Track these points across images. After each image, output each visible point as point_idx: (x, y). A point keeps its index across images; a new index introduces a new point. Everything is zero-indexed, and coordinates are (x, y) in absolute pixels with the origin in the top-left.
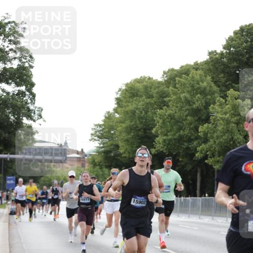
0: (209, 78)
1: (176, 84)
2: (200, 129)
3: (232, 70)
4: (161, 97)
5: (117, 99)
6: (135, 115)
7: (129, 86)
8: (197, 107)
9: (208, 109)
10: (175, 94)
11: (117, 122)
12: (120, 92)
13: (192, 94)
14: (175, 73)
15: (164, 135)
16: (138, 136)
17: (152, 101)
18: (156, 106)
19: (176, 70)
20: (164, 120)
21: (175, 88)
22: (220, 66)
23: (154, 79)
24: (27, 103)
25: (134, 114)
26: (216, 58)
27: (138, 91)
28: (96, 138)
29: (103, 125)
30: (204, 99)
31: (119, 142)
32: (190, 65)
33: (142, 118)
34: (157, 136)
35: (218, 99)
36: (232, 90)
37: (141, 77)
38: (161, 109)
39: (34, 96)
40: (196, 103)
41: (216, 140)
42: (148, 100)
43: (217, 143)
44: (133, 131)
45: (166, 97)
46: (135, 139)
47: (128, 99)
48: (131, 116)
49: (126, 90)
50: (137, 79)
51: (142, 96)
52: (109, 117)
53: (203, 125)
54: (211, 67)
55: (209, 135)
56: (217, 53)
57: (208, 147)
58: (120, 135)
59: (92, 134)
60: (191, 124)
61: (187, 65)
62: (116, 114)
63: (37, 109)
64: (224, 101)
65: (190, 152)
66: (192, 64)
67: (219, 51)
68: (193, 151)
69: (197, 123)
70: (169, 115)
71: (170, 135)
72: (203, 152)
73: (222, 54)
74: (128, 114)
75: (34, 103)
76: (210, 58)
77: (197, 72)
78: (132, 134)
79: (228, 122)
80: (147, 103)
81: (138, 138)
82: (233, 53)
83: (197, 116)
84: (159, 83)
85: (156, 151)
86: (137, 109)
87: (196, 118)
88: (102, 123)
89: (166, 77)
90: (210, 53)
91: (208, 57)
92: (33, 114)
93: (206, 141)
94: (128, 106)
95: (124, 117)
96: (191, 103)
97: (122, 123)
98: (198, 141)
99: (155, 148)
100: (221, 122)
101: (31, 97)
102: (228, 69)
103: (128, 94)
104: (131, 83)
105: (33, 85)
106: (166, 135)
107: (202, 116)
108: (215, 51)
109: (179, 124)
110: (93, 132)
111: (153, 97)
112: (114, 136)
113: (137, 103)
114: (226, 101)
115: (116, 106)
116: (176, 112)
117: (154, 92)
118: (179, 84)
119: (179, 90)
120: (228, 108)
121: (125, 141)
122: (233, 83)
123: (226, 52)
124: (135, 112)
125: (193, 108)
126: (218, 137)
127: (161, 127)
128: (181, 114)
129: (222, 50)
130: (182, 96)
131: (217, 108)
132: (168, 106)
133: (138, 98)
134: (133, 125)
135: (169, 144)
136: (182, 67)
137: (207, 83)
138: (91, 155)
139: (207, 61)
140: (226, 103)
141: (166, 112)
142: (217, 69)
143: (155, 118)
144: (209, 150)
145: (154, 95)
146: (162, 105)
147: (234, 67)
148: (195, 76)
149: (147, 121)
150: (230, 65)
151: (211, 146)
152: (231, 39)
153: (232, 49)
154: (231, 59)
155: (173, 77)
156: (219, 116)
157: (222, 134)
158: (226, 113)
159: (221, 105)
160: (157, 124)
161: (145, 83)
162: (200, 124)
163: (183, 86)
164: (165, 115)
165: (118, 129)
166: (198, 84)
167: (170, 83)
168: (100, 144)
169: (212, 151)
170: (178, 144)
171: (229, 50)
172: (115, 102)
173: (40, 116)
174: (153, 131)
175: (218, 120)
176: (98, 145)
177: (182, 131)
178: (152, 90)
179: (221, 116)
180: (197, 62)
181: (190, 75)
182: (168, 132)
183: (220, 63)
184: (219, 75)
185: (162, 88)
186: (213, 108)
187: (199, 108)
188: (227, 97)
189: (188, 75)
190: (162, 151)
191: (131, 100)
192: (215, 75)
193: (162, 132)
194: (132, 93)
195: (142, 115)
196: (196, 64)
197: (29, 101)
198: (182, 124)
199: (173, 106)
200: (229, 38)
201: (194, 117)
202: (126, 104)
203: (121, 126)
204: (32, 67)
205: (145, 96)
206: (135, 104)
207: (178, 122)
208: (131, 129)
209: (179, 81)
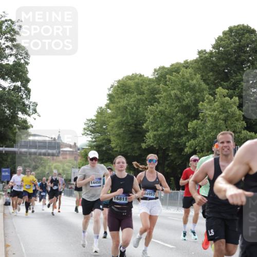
0: (198, 76)
1: (166, 82)
2: (189, 125)
3: (221, 69)
4: (152, 94)
5: (109, 95)
6: (127, 111)
7: (121, 82)
8: (187, 104)
9: (198, 106)
10: (165, 91)
11: (109, 117)
12: (112, 89)
13: (182, 91)
14: (166, 70)
15: (155, 131)
16: (129, 131)
17: (144, 98)
18: (147, 102)
19: (166, 68)
20: (154, 116)
21: (166, 85)
22: (210, 64)
23: (145, 76)
24: (22, 98)
25: (125, 110)
26: (205, 57)
27: (130, 87)
28: (89, 132)
29: (95, 120)
30: (194, 96)
31: (111, 136)
32: (180, 64)
33: (133, 114)
34: (148, 132)
35: (207, 96)
36: (220, 88)
37: (133, 74)
38: (152, 105)
39: (29, 91)
40: (186, 100)
41: (205, 136)
42: (139, 97)
43: (205, 139)
44: (124, 126)
45: (156, 94)
46: (126, 134)
47: (120, 96)
48: (123, 112)
49: (118, 87)
50: (129, 76)
51: (134, 93)
52: (101, 112)
53: (192, 122)
54: (201, 66)
55: (198, 131)
56: (207, 52)
57: (197, 142)
58: (112, 130)
59: (84, 129)
60: (181, 120)
61: (178, 63)
62: (108, 110)
63: (32, 104)
64: (212, 98)
65: (180, 147)
66: (182, 62)
67: (208, 51)
68: (182, 146)
69: (186, 119)
70: (160, 111)
71: (160, 130)
72: (192, 147)
73: (211, 53)
74: (119, 110)
75: (29, 98)
76: (200, 57)
77: (187, 70)
78: (124, 129)
79: (216, 119)
80: (138, 100)
81: (129, 133)
82: (222, 52)
83: (187, 112)
84: (150, 80)
85: (146, 145)
86: (128, 105)
87: (186, 115)
88: (94, 118)
89: (157, 74)
90: (200, 53)
91: (198, 56)
92: (28, 109)
93: (195, 136)
94: (119, 102)
95: (116, 113)
96: (181, 100)
97: (114, 118)
98: (188, 136)
99: (146, 143)
100: (210, 118)
101: (26, 92)
102: (217, 68)
103: (119, 90)
104: (122, 79)
105: (28, 81)
106: (156, 130)
107: (192, 112)
108: (205, 50)
109: (169, 120)
110: (85, 126)
111: (144, 94)
112: (106, 131)
113: (128, 99)
114: (215, 98)
115: (108, 102)
116: (166, 109)
117: (145, 89)
118: (169, 81)
119: (169, 87)
120: (217, 105)
121: (117, 136)
122: (222, 81)
123: (215, 52)
124: (127, 108)
125: (183, 105)
126: (206, 133)
127: (152, 122)
128: (172, 111)
129: (211, 49)
130: (172, 92)
131: (206, 105)
132: (159, 103)
133: (130, 94)
134: (124, 121)
135: (159, 139)
136: (172, 65)
137: (197, 80)
138: (83, 149)
139: (197, 59)
140: (214, 100)
141: (157, 108)
142: (206, 67)
143: (146, 114)
144: (198, 146)
145: (146, 92)
146: (153, 101)
147: (223, 66)
148: (185, 74)
149: (138, 116)
150: (218, 64)
151: (200, 142)
152: (220, 39)
153: (221, 49)
154: (220, 58)
155: (164, 75)
156: (208, 112)
157: (210, 130)
158: (214, 110)
159: (210, 102)
160: (148, 120)
161: (136, 80)
162: (189, 120)
163: (173, 84)
164: (156, 111)
165: (110, 124)
166: (188, 82)
167: (160, 80)
168: (92, 139)
169: (200, 146)
170: (167, 140)
171: (218, 49)
172: (107, 99)
173: (35, 111)
174: (144, 126)
175: (207, 117)
176: (90, 139)
177: (172, 127)
178: (144, 87)
179: (209, 113)
180: (187, 60)
181: (180, 73)
182: (158, 127)
183: (209, 62)
184: (208, 73)
185: (153, 85)
186: (202, 105)
187: (189, 105)
188: (216, 94)
189: (178, 73)
190: (153, 146)
191: (123, 96)
192: (204, 74)
193: (152, 127)
194: (123, 90)
195: (133, 111)
196: (186, 62)
197: (24, 96)
198: (172, 120)
199: (163, 102)
200: (218, 38)
201: (184, 113)
202: (118, 100)
203: (113, 121)
204: (27, 63)
205: (137, 92)
206: (127, 100)
207: (168, 117)
208: (123, 124)
209: (169, 78)
